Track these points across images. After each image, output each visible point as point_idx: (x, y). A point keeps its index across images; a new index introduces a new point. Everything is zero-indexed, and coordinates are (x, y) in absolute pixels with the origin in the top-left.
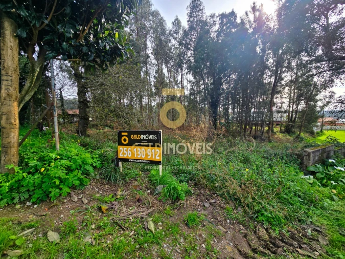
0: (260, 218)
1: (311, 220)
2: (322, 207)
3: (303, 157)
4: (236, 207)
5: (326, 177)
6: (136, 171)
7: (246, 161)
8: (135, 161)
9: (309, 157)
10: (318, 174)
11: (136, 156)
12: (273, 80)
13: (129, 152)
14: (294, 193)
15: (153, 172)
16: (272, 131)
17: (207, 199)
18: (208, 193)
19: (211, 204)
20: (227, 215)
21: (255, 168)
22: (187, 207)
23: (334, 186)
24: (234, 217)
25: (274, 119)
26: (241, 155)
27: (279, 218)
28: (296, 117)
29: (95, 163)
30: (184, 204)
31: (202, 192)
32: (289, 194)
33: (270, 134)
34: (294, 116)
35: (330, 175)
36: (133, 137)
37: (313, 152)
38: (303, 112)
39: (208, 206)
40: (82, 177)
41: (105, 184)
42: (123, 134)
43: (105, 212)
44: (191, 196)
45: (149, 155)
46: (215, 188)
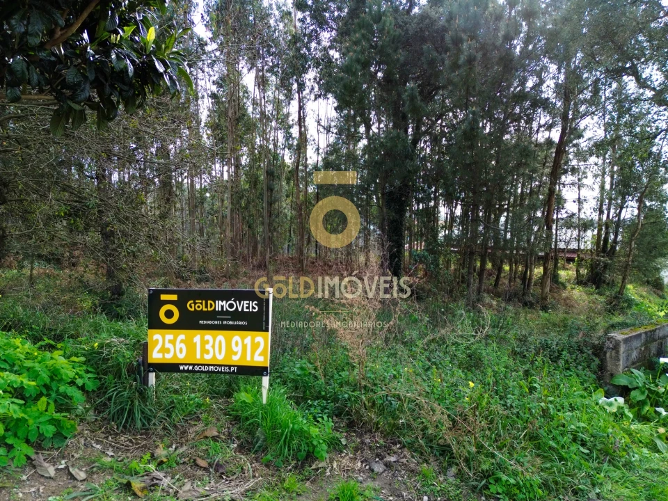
0: (493, 489)
1: (598, 490)
2: (628, 465)
3: (605, 353)
4: (443, 470)
5: (650, 398)
6: (197, 398)
7: (473, 363)
8: (197, 368)
9: (618, 352)
10: (633, 394)
11: (198, 356)
12: (555, 135)
13: (179, 345)
14: (571, 437)
15: (244, 396)
16: (555, 278)
17: (378, 456)
18: (382, 441)
19: (388, 466)
20: (423, 486)
21: (491, 380)
22: (332, 476)
23: (664, 420)
24: (439, 488)
25: (562, 245)
26: (461, 348)
27: (531, 485)
28: (615, 241)
29: (81, 377)
30: (325, 469)
31: (368, 441)
32: (560, 438)
33: (547, 289)
34: (612, 237)
35: (657, 394)
36: (191, 306)
37: (626, 341)
38: (632, 226)
39: (381, 470)
40: (57, 416)
41: (117, 434)
42: (164, 297)
43: (139, 494)
44: (341, 452)
45: (236, 353)
46: (398, 428)
